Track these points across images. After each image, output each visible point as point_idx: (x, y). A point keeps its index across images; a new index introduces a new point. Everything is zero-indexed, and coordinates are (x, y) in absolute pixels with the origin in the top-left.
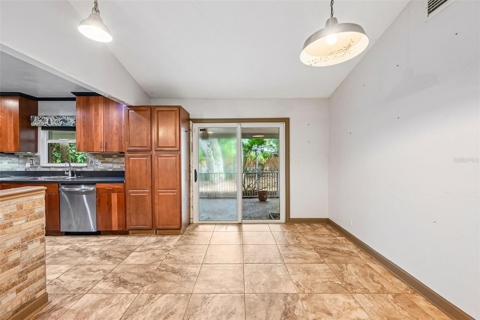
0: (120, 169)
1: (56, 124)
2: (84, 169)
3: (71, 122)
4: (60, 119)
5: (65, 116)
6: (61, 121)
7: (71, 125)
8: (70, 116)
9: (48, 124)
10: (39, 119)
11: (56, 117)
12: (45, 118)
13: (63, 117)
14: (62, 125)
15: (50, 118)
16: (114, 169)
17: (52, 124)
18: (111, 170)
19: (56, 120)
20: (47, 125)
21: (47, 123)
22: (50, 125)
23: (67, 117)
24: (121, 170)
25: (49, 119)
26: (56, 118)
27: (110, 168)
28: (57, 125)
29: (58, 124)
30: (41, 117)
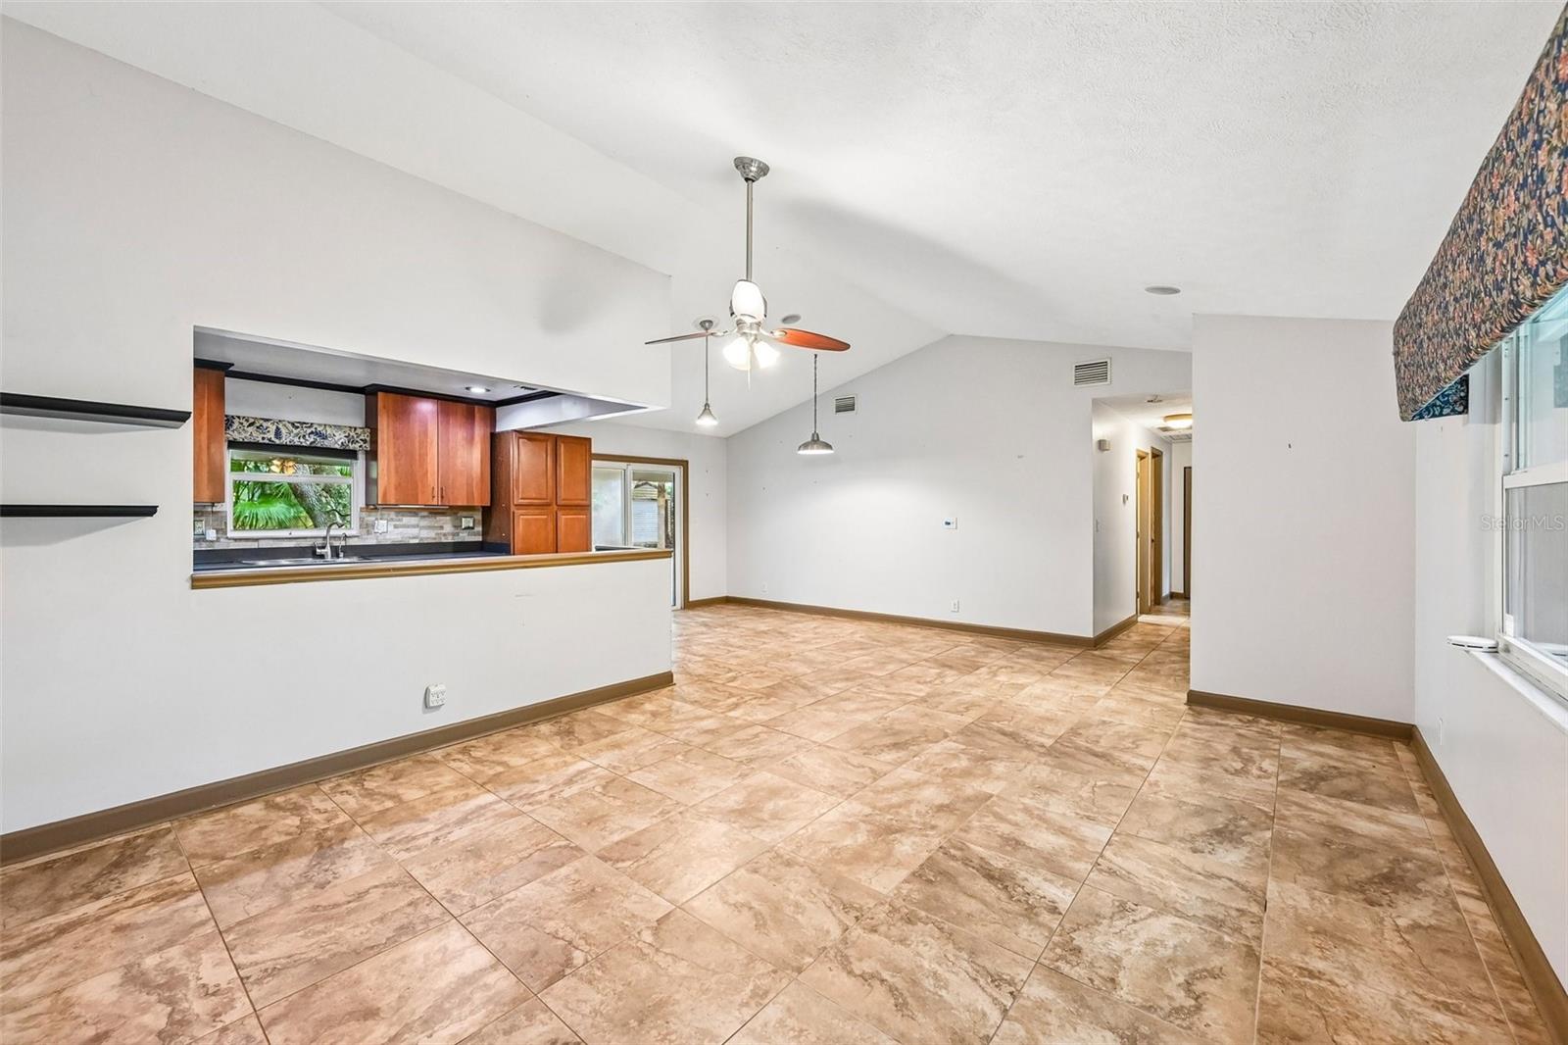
0: (435, 539)
1: (296, 439)
2: (352, 542)
3: (336, 438)
4: (309, 431)
5: (320, 425)
6: (312, 436)
7: (337, 446)
8: (335, 426)
9: (273, 439)
10: (249, 426)
11: (297, 425)
12: (265, 424)
13: (315, 426)
14: (311, 443)
15: (280, 426)
16: (421, 539)
17: (285, 440)
18: (416, 541)
19: (295, 431)
20: (270, 440)
21: (272, 435)
22: (277, 442)
23: (327, 428)
24: (437, 541)
25: (277, 427)
26: (298, 427)
27: (414, 538)
28: (297, 443)
29: (302, 440)
30: (251, 421)
